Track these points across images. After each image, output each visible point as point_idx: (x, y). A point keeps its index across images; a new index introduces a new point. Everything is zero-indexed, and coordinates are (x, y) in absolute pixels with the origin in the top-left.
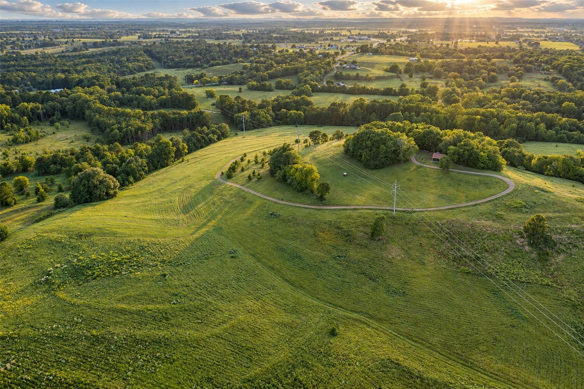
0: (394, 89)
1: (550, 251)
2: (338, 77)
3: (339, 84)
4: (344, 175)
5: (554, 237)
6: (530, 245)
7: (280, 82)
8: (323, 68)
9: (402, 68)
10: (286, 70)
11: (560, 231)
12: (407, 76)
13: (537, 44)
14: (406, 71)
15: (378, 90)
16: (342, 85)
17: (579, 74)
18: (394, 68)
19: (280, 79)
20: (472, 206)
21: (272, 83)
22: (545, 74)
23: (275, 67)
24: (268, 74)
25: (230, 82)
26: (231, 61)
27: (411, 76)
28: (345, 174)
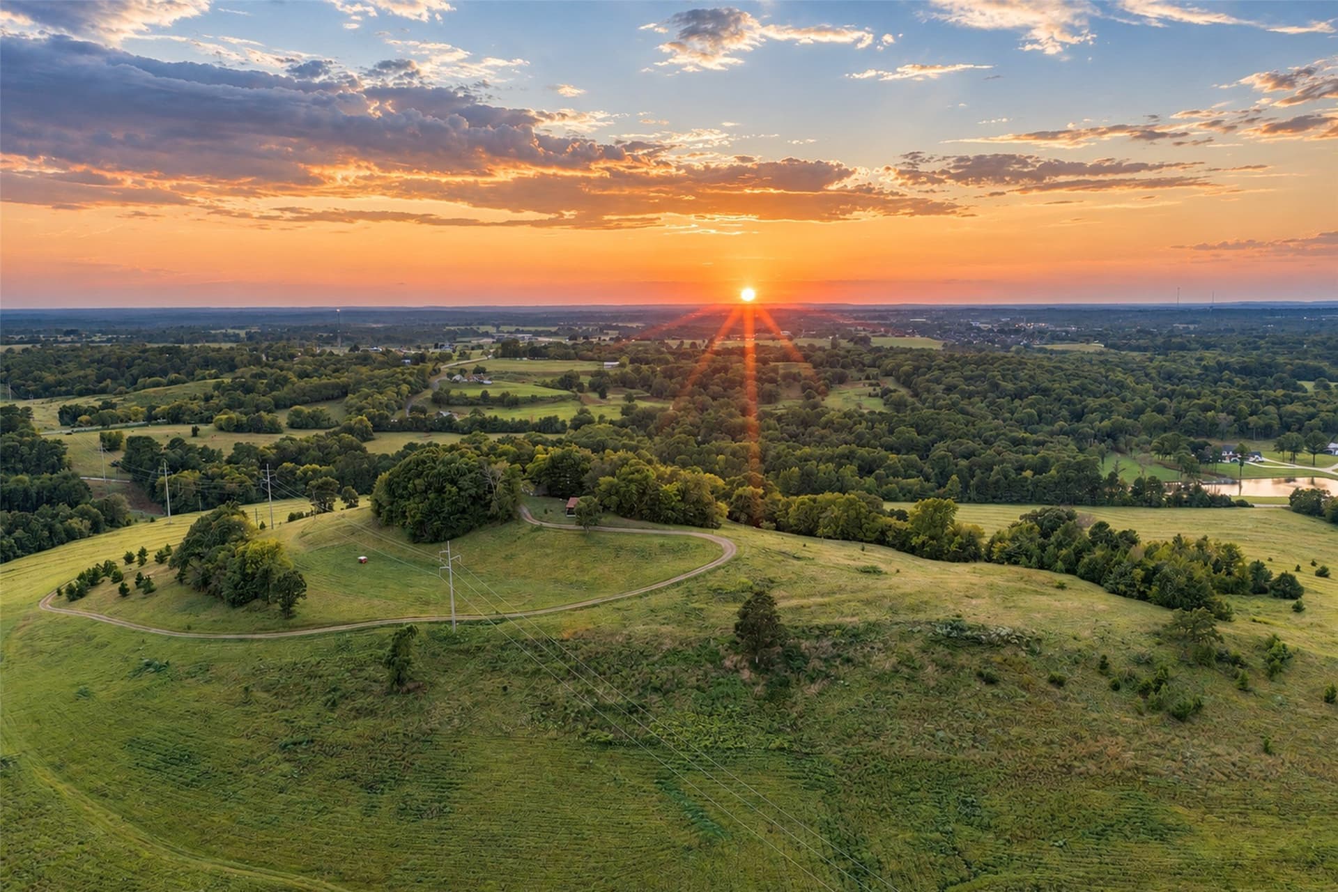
0: (561, 419)
1: (792, 677)
2: (439, 401)
3: (439, 414)
4: (361, 561)
5: (805, 644)
6: (754, 667)
7: (298, 414)
8: (405, 381)
9: (586, 380)
10: (317, 389)
11: (817, 632)
12: (595, 396)
13: (865, 340)
14: (594, 387)
15: (527, 422)
16: (445, 414)
17: (928, 381)
18: (568, 382)
19: (298, 407)
20: (636, 597)
21: (282, 418)
22: (871, 385)
23: (293, 384)
24: (274, 398)
25: (175, 418)
26: (191, 376)
27: (603, 396)
28: (362, 558)
